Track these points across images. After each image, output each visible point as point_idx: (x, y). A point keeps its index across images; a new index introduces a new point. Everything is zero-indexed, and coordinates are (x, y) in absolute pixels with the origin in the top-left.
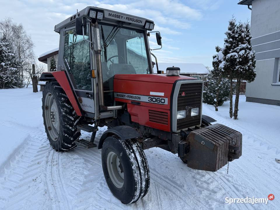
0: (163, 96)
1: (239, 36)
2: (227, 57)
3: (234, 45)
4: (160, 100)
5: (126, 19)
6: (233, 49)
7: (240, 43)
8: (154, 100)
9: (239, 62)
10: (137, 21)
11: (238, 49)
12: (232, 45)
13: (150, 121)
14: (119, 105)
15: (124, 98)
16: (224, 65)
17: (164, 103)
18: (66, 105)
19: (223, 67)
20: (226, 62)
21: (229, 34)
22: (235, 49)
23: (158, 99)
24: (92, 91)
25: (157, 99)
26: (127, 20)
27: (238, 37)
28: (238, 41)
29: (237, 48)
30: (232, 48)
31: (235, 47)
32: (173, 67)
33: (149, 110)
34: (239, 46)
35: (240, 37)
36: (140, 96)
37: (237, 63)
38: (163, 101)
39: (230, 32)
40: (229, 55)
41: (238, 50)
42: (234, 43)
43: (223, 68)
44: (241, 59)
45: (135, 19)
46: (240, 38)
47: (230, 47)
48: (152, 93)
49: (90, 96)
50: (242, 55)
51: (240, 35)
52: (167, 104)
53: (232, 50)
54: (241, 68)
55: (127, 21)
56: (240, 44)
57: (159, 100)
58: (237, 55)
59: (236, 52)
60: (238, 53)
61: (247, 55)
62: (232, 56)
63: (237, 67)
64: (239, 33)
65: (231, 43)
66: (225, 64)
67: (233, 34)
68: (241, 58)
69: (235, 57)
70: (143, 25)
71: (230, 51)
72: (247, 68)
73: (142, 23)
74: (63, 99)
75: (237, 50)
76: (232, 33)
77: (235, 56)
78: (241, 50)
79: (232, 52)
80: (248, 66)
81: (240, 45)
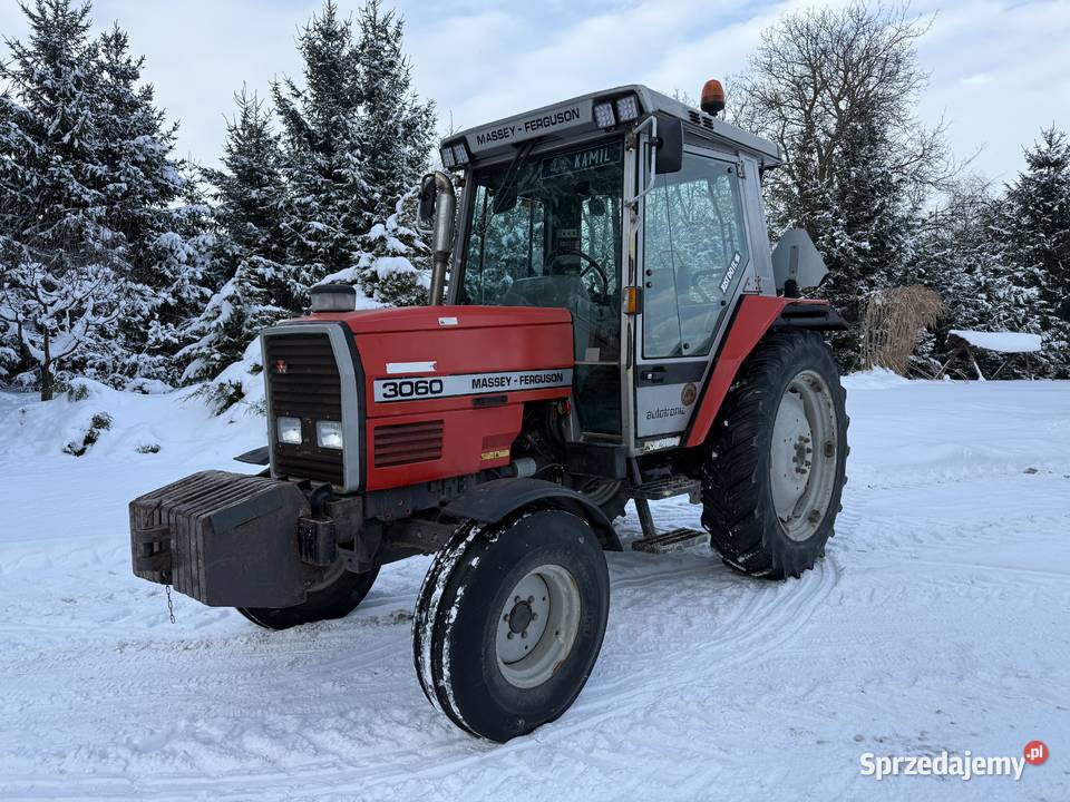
5: (527, 128)
10: (560, 118)
26: (529, 130)
45: (552, 114)
55: (531, 134)
70: (589, 118)
73: (578, 116)
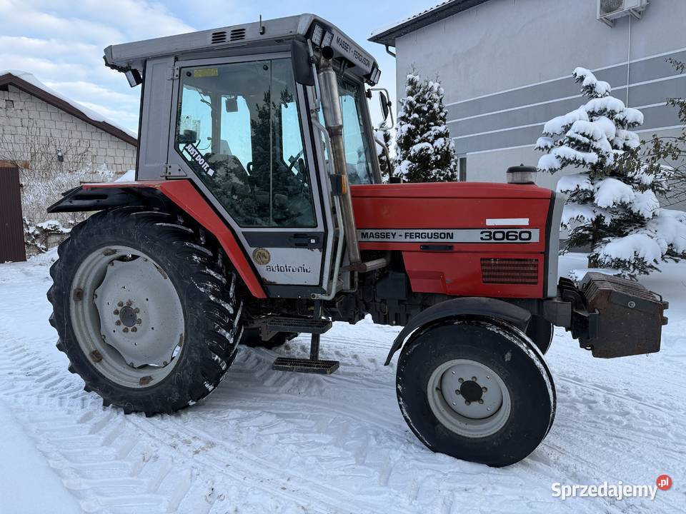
0: (528, 224)
1: (429, 108)
2: (412, 153)
3: (421, 126)
4: (518, 235)
6: (421, 135)
7: (432, 123)
8: (499, 236)
9: (436, 162)
11: (430, 135)
12: (417, 127)
13: (484, 282)
14: (378, 258)
15: (391, 239)
16: (408, 167)
17: (530, 238)
18: (212, 273)
19: (407, 172)
20: (410, 162)
21: (410, 104)
22: (425, 135)
23: (510, 234)
24: (320, 229)
25: (508, 232)
27: (428, 111)
28: (429, 120)
29: (428, 133)
30: (418, 132)
31: (423, 132)
32: (522, 165)
33: (481, 259)
34: (431, 130)
35: (431, 111)
36: (450, 231)
37: (432, 164)
38: (525, 236)
39: (412, 99)
40: (416, 149)
41: (431, 138)
42: (422, 123)
43: (406, 175)
44: (439, 157)
46: (432, 114)
47: (415, 130)
48: (490, 222)
49: (313, 241)
50: (440, 148)
51: (431, 107)
52: (538, 241)
53: (419, 136)
54: (441, 175)
56: (432, 126)
57: (516, 236)
58: (431, 148)
59: (428, 141)
60: (432, 143)
61: (448, 148)
62: (422, 150)
63: (434, 172)
64: (429, 103)
65: (415, 122)
66: (411, 166)
67: (418, 105)
68: (439, 154)
69: (429, 152)
71: (415, 139)
72: (450, 174)
74: (196, 257)
75: (429, 138)
76: (415, 102)
77: (428, 149)
78: (437, 137)
79: (420, 142)
80: (451, 170)
81: (433, 128)
